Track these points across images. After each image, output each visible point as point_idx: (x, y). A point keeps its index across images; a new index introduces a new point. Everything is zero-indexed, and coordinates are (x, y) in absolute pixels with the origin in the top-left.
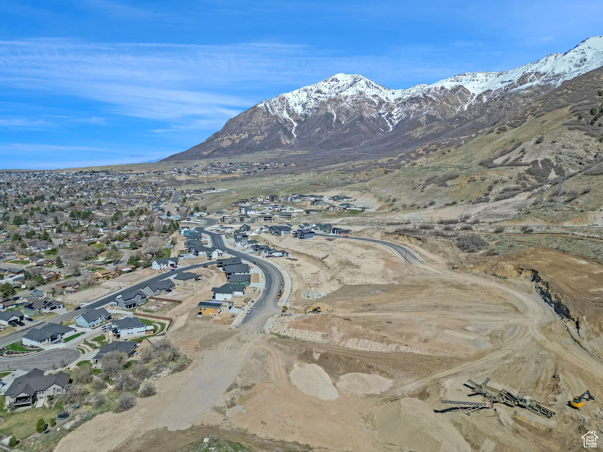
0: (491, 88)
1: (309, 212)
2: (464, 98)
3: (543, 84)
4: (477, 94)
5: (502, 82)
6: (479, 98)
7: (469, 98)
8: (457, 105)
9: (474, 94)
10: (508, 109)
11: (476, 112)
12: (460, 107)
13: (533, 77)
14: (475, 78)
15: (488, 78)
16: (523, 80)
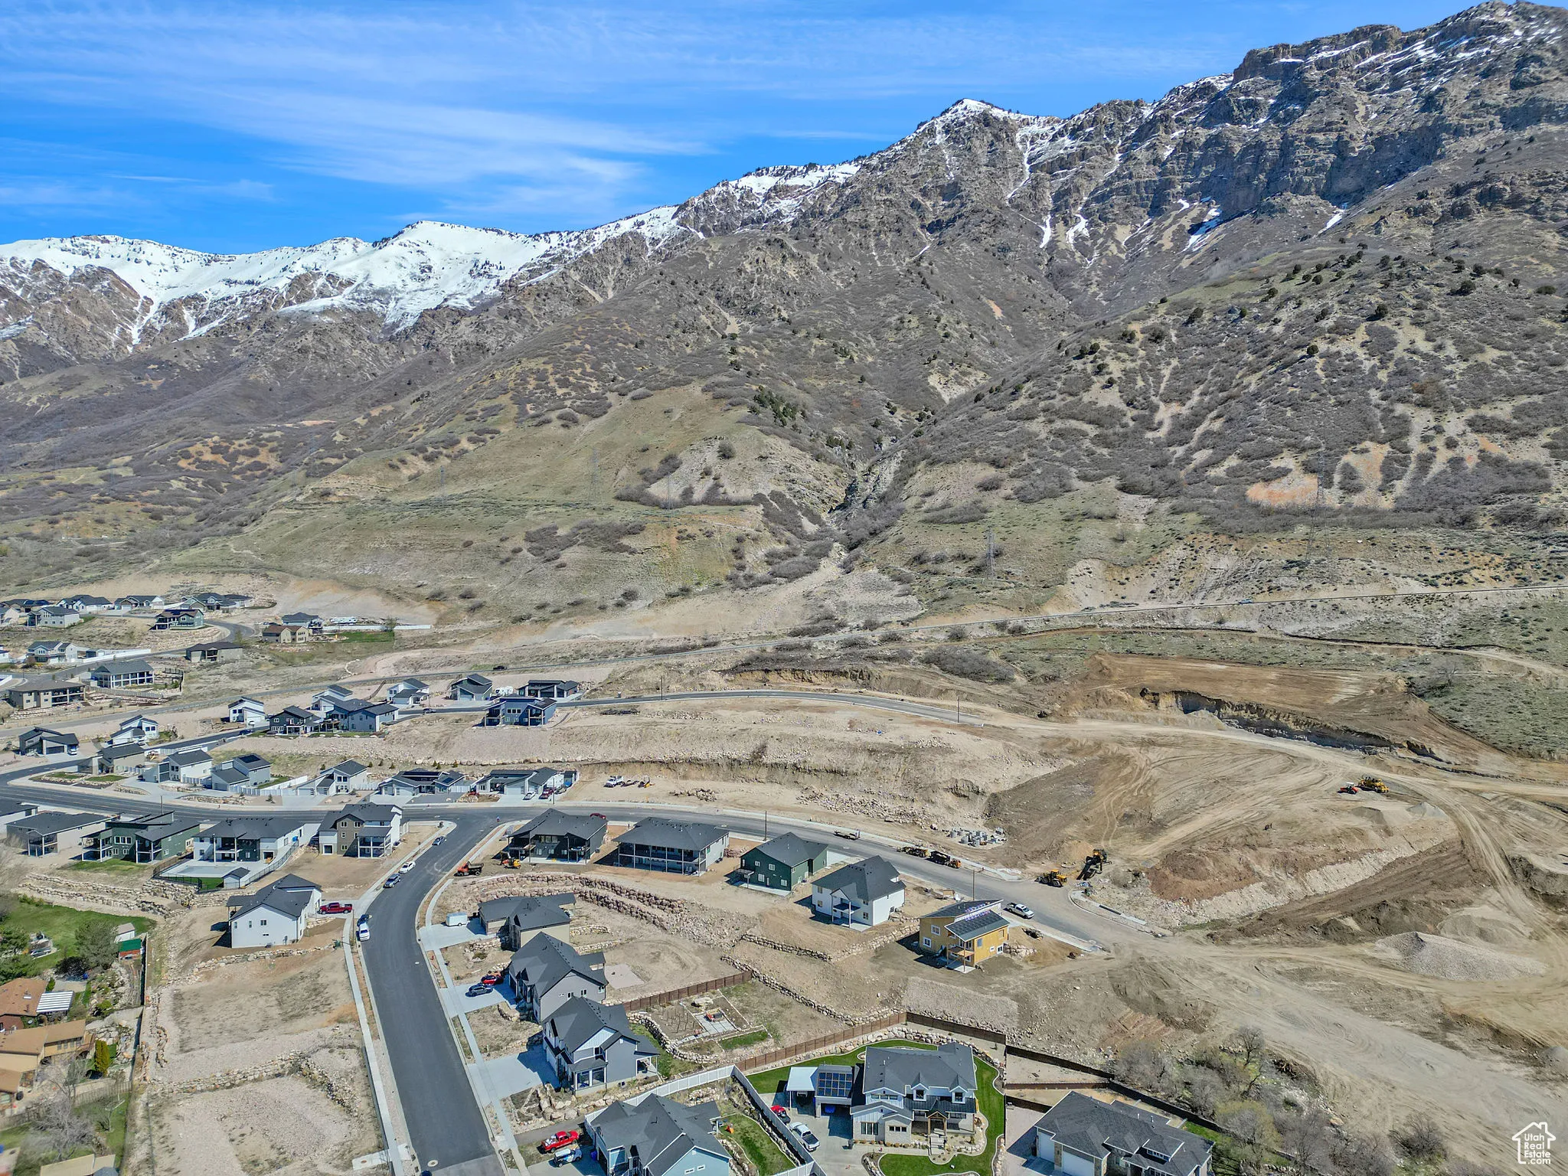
0: (201, 292)
1: (215, 652)
2: (122, 306)
3: (356, 306)
4: (156, 301)
5: (229, 282)
6: (170, 311)
7: (137, 309)
8: (108, 323)
9: (149, 301)
10: (323, 357)
11: (204, 351)
12: (117, 329)
13: (324, 286)
14: (140, 256)
15: (179, 262)
16: (300, 287)
